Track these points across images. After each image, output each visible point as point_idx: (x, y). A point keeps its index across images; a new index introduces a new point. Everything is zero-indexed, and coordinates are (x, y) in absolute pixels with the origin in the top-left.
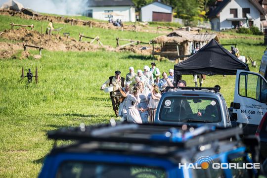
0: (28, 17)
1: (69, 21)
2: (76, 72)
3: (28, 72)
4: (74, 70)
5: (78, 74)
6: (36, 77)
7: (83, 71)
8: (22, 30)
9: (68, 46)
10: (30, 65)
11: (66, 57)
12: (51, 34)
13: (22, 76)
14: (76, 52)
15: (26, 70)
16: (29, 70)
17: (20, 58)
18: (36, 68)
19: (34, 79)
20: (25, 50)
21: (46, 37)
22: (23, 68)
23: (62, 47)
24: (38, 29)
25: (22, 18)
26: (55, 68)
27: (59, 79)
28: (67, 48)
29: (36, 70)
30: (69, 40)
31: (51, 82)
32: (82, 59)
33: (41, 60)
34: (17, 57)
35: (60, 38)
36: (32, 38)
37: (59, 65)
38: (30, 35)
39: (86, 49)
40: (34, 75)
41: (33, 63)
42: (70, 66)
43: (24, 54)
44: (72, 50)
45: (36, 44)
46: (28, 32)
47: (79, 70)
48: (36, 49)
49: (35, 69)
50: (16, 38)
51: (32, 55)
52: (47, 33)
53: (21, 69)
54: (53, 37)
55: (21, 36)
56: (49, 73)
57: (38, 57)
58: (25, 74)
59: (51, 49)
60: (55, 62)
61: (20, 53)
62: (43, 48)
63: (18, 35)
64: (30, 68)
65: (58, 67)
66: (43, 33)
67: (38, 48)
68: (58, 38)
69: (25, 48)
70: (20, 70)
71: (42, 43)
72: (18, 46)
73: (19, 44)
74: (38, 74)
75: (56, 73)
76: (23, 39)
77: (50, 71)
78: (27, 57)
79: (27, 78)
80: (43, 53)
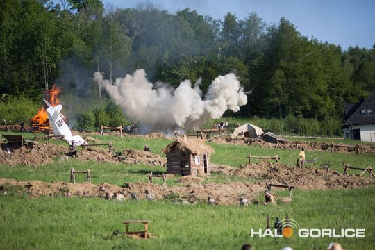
0: (271, 145)
1: (327, 146)
3: (275, 221)
7: (352, 217)
8: (264, 164)
9: (329, 182)
10: (278, 212)
11: (326, 197)
13: (267, 228)
14: (340, 190)
15: (273, 219)
16: (277, 219)
18: (287, 215)
21: (297, 172)
22: (268, 216)
23: (321, 184)
24: (286, 162)
25: (263, 147)
26: (313, 215)
28: (326, 184)
29: (287, 218)
30: (329, 174)
32: (350, 200)
33: (292, 204)
34: (258, 201)
35: (316, 172)
36: (277, 174)
37: (318, 210)
38: (275, 170)
39: (355, 185)
41: (282, 209)
42: (334, 210)
44: (335, 188)
45: (284, 182)
46: (272, 166)
47: (347, 215)
48: (284, 189)
49: (284, 217)
50: (256, 176)
51: (279, 198)
52: (298, 166)
54: (307, 171)
55: (263, 172)
57: (288, 199)
59: (305, 188)
60: (312, 206)
62: (293, 187)
63: (259, 171)
66: (292, 166)
67: (287, 187)
68: (314, 172)
70: (265, 219)
71: (292, 180)
72: (259, 186)
73: (261, 183)
75: (314, 221)
76: (265, 176)
77: (306, 219)
80: (294, 195)
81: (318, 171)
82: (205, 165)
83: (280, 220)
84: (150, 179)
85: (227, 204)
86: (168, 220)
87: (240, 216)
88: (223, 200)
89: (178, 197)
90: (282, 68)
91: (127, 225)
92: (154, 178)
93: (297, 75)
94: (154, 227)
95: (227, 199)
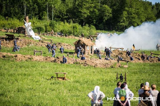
2: (149, 75)
4: (148, 74)
5: (150, 76)
6: (125, 78)
7: (153, 75)
8: (117, 51)
10: (122, 71)
11: (143, 66)
12: (133, 53)
13: (117, 78)
14: (149, 63)
15: (119, 74)
16: (121, 74)
17: (116, 67)
18: (125, 73)
19: (124, 79)
20: (118, 62)
26: (137, 73)
27: (139, 79)
28: (143, 61)
29: (125, 74)
31: (134, 81)
32: (152, 67)
33: (128, 68)
34: (113, 66)
36: (122, 55)
38: (121, 53)
39: (155, 61)
40: (124, 77)
41: (123, 70)
42: (146, 71)
43: (118, 65)
44: (146, 62)
45: (125, 59)
46: (120, 52)
47: (151, 74)
48: (125, 62)
49: (124, 73)
50: (113, 56)
51: (122, 65)
52: (131, 52)
53: (116, 74)
54: (135, 54)
55: (116, 54)
56: (133, 76)
57: (126, 66)
58: (119, 76)
60: (136, 69)
61: (116, 64)
62: (129, 61)
63: (114, 54)
64: (121, 73)
65: (138, 72)
67: (126, 61)
68: (138, 55)
69: (118, 61)
71: (128, 58)
72: (114, 60)
73: (115, 59)
75: (137, 76)
76: (117, 56)
78: (120, 66)
79: (120, 79)
80: (129, 64)
81: (140, 55)
82: (92, 50)
83: (122, 75)
84: (68, 55)
85: (100, 67)
86: (74, 73)
87: (105, 73)
88: (99, 65)
89: (79, 63)
90: (126, 10)
91: (57, 74)
92: (69, 55)
93: (133, 14)
94: (68, 76)
95: (100, 65)
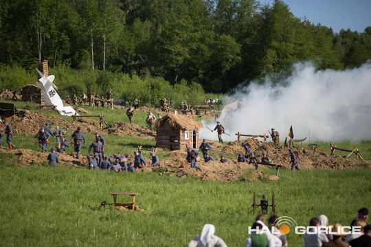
2: (328, 198)
3: (262, 199)
4: (324, 196)
5: (331, 201)
6: (273, 206)
7: (337, 197)
8: (252, 142)
9: (316, 162)
10: (264, 190)
11: (313, 177)
13: (253, 205)
14: (326, 171)
15: (259, 196)
16: (264, 197)
17: (251, 180)
18: (273, 193)
19: (270, 208)
20: (257, 169)
21: (285, 151)
22: (254, 193)
23: (308, 164)
26: (299, 194)
27: (305, 208)
28: (313, 164)
29: (273, 196)
30: (316, 154)
32: (335, 180)
33: (278, 182)
34: (245, 178)
37: (304, 189)
38: (263, 148)
39: (341, 166)
41: (268, 187)
42: (320, 190)
43: (256, 174)
44: (321, 168)
46: (261, 144)
47: (332, 195)
49: (271, 195)
51: (266, 176)
52: (286, 145)
56: (291, 201)
57: (275, 178)
58: (258, 202)
60: (298, 185)
61: (250, 173)
62: (281, 166)
65: (302, 192)
67: (275, 165)
68: (301, 151)
70: (251, 196)
71: (279, 159)
74: (276, 202)
75: (299, 200)
77: (291, 198)
78: (260, 178)
79: (260, 207)
80: (281, 173)
81: (306, 151)
82: (194, 141)
83: (266, 197)
85: (214, 180)
86: (155, 193)
87: (227, 193)
88: (211, 176)
89: (167, 171)
90: (274, 48)
91: (115, 196)
92: (143, 152)
94: (141, 200)
95: (214, 175)
